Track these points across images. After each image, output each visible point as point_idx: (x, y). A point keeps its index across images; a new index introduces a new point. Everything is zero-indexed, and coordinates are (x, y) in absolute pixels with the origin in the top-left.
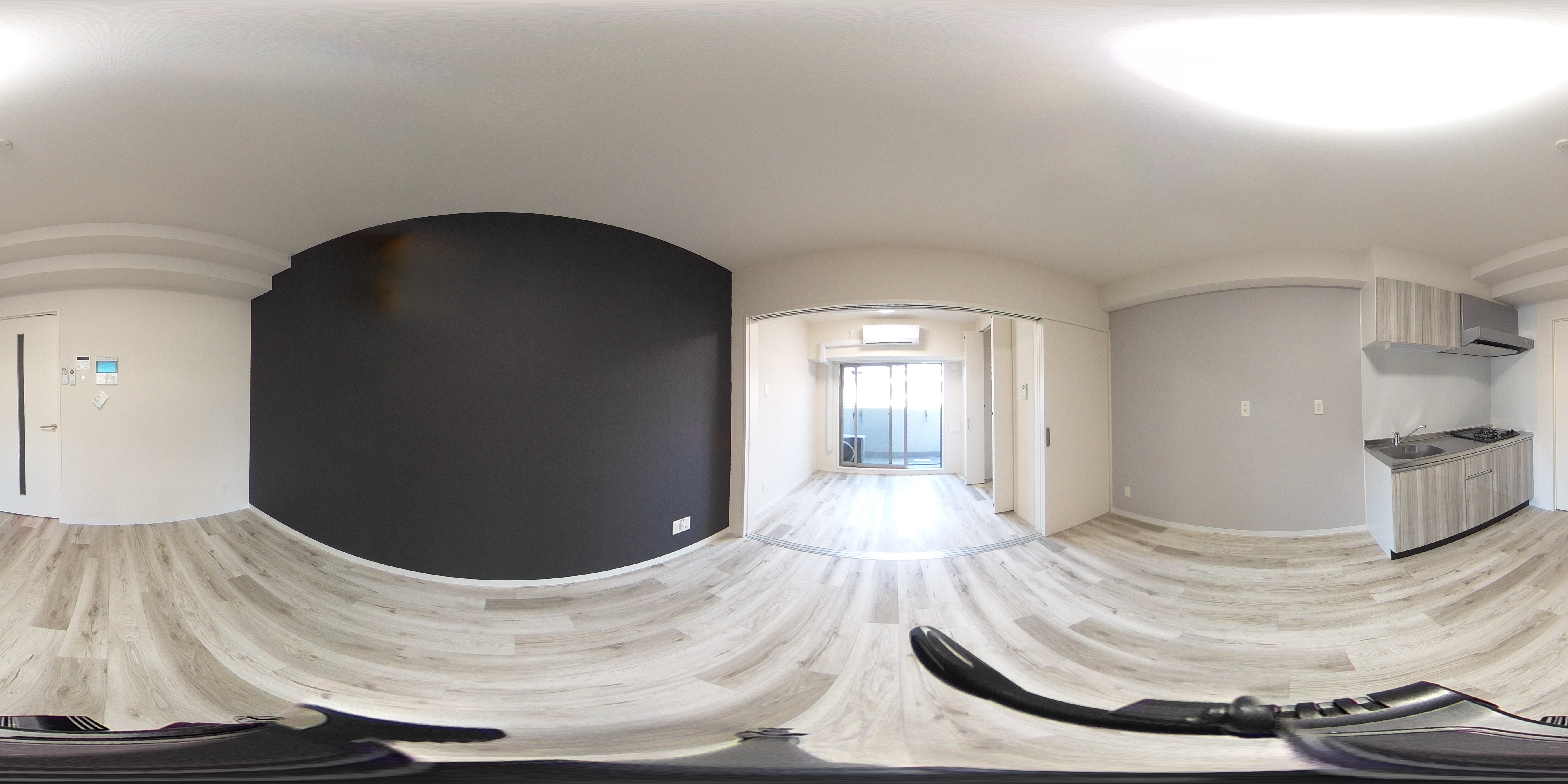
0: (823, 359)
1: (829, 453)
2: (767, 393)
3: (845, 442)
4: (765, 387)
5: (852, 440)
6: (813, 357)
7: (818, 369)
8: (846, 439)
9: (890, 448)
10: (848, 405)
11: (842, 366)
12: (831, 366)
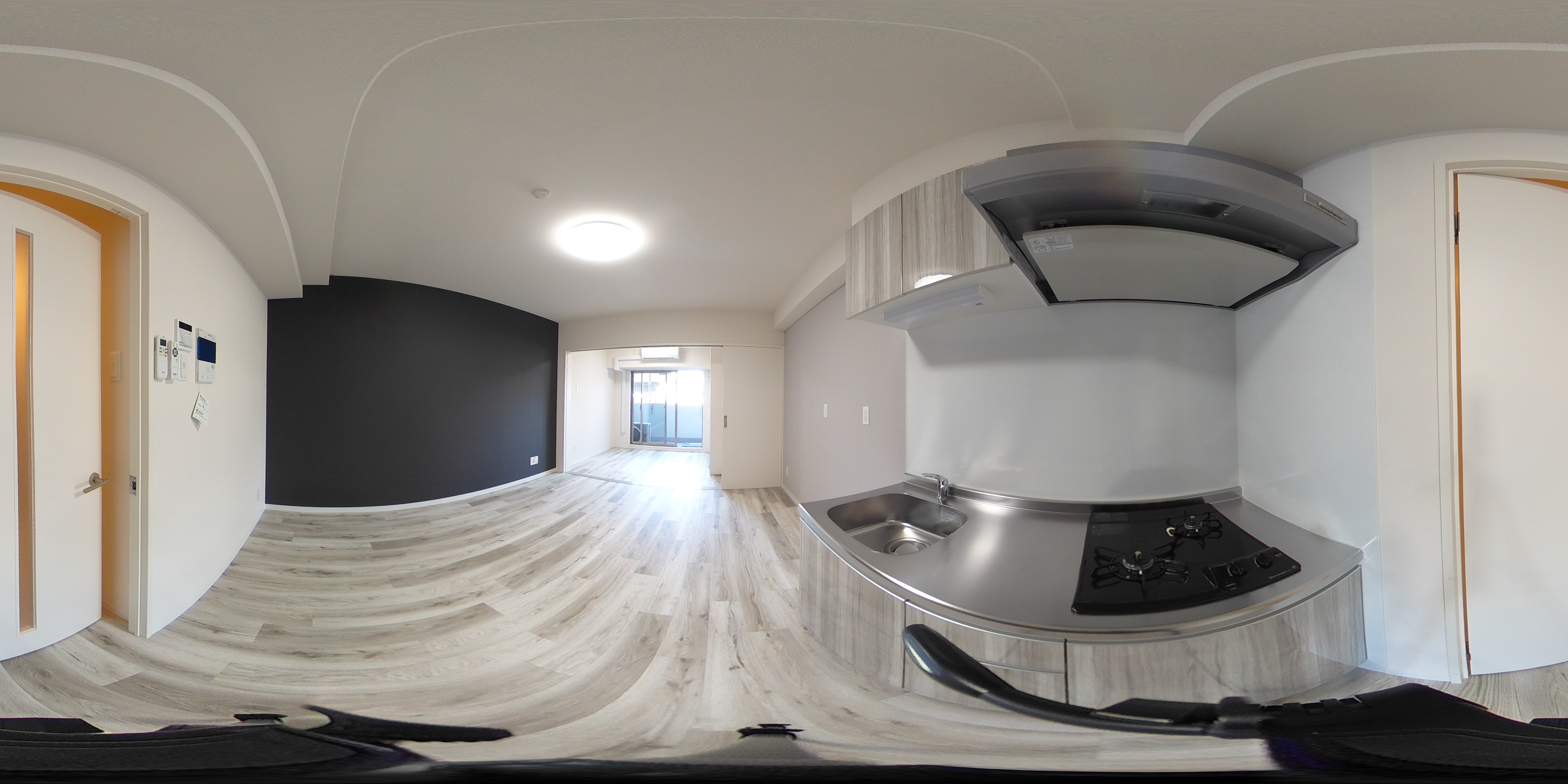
0: (617, 368)
1: (623, 434)
2: (578, 391)
3: (635, 427)
4: (576, 387)
5: (638, 426)
6: (610, 367)
7: (615, 375)
8: (635, 425)
9: (666, 436)
10: (637, 401)
11: (632, 372)
12: (624, 373)
